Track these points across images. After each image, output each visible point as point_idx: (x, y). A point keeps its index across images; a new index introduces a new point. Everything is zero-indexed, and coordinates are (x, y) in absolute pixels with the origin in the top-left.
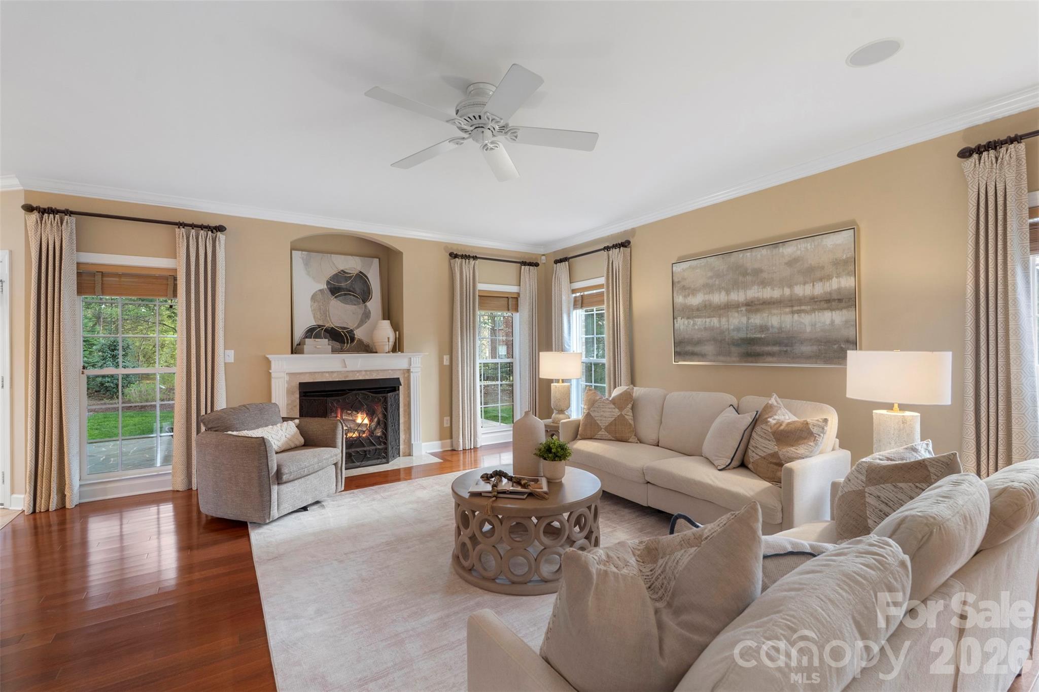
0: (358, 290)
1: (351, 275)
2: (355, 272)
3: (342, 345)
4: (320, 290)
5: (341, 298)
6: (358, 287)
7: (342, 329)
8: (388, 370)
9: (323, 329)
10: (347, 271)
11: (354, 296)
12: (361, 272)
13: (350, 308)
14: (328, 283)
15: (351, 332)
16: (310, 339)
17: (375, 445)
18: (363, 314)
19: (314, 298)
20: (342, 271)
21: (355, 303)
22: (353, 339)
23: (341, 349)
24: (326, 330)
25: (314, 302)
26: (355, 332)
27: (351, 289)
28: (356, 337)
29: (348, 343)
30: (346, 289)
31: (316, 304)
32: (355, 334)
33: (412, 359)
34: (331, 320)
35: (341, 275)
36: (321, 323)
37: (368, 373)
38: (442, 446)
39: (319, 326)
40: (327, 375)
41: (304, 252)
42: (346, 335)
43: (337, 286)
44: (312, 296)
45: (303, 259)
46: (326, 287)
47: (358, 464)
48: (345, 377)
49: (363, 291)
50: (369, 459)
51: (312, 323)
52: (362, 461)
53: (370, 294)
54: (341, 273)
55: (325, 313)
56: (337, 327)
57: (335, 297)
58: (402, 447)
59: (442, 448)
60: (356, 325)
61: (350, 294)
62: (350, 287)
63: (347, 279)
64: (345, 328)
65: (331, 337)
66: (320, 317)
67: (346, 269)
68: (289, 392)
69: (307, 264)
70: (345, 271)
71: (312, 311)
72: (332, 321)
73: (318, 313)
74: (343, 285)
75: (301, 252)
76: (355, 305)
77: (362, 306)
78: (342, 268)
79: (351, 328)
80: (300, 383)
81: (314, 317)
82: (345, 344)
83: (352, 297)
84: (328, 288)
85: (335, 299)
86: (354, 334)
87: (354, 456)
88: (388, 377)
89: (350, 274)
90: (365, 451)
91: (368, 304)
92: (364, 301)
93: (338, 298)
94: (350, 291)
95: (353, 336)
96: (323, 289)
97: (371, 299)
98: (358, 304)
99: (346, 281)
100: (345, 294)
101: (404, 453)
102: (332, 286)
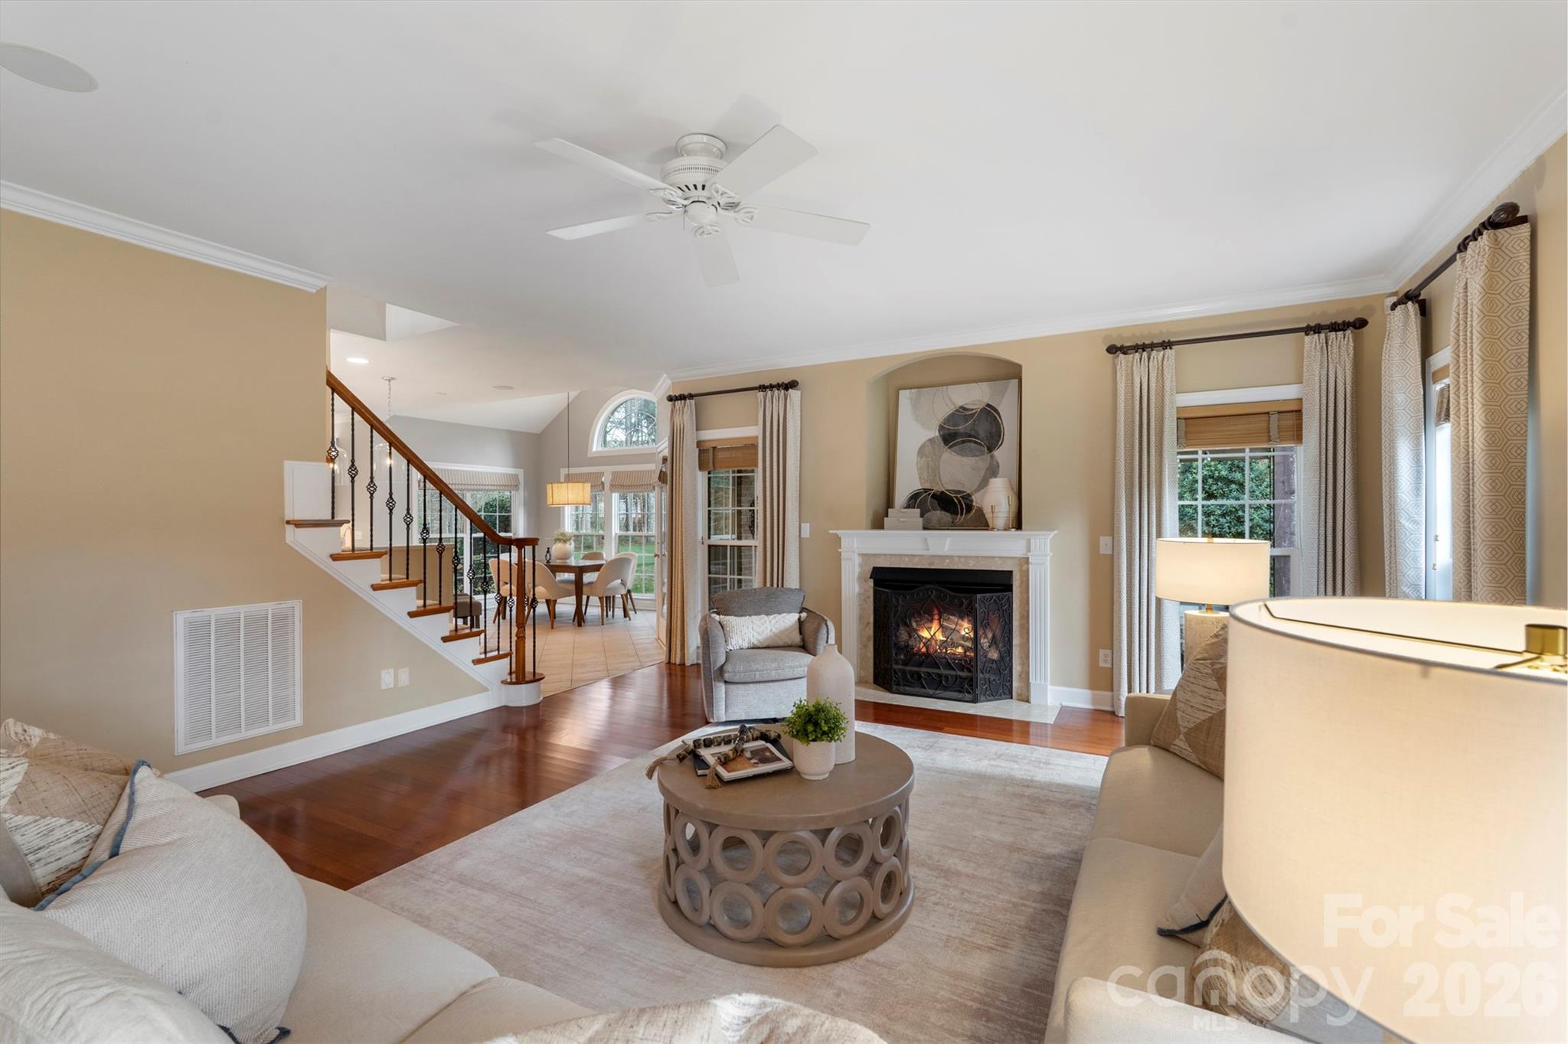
0: (982, 433)
1: (974, 411)
2: (979, 406)
3: (954, 516)
4: (930, 440)
5: (957, 447)
6: (982, 430)
7: (956, 493)
8: (994, 557)
9: (929, 494)
10: (967, 407)
11: (976, 442)
12: (988, 405)
13: (969, 461)
14: (941, 428)
15: (967, 498)
16: (913, 510)
17: (954, 670)
18: (987, 469)
19: (921, 452)
20: (962, 407)
21: (978, 453)
22: (969, 508)
23: (953, 522)
24: (934, 496)
25: (922, 457)
26: (973, 497)
27: (973, 433)
28: (974, 504)
29: (962, 514)
30: (966, 433)
31: (924, 459)
32: (974, 500)
33: (1033, 541)
34: (941, 481)
35: (961, 413)
36: (927, 486)
37: (963, 560)
38: (1094, 701)
39: (926, 491)
40: (907, 559)
41: (913, 390)
42: (960, 502)
43: (952, 431)
44: (920, 449)
45: (911, 398)
46: (937, 434)
47: (931, 692)
48: (930, 564)
49: (990, 433)
50: (946, 689)
51: (917, 486)
52: (936, 689)
53: (1000, 436)
54: (959, 412)
55: (934, 471)
56: (947, 490)
57: (949, 448)
58: (1015, 684)
59: (1093, 704)
60: (976, 487)
61: (970, 441)
62: (971, 430)
63: (966, 418)
64: (959, 492)
65: (940, 506)
66: (928, 477)
67: (967, 404)
68: (861, 579)
69: (915, 405)
70: (965, 406)
71: (918, 469)
72: (943, 482)
73: (926, 472)
74: (961, 428)
75: (909, 391)
76: (977, 456)
77: (987, 456)
78: (960, 403)
79: (969, 492)
80: (874, 568)
81: (920, 478)
82: (958, 514)
83: (973, 445)
84: (940, 435)
85: (949, 450)
86: (972, 501)
87: (924, 679)
88: (993, 569)
89: (972, 410)
90: (940, 676)
91: (997, 453)
92: (990, 449)
93: (954, 448)
94: (970, 436)
95: (969, 502)
96: (934, 438)
97: (1002, 444)
98: (982, 455)
99: (966, 421)
100: (964, 442)
101: (1019, 695)
102: (946, 432)
